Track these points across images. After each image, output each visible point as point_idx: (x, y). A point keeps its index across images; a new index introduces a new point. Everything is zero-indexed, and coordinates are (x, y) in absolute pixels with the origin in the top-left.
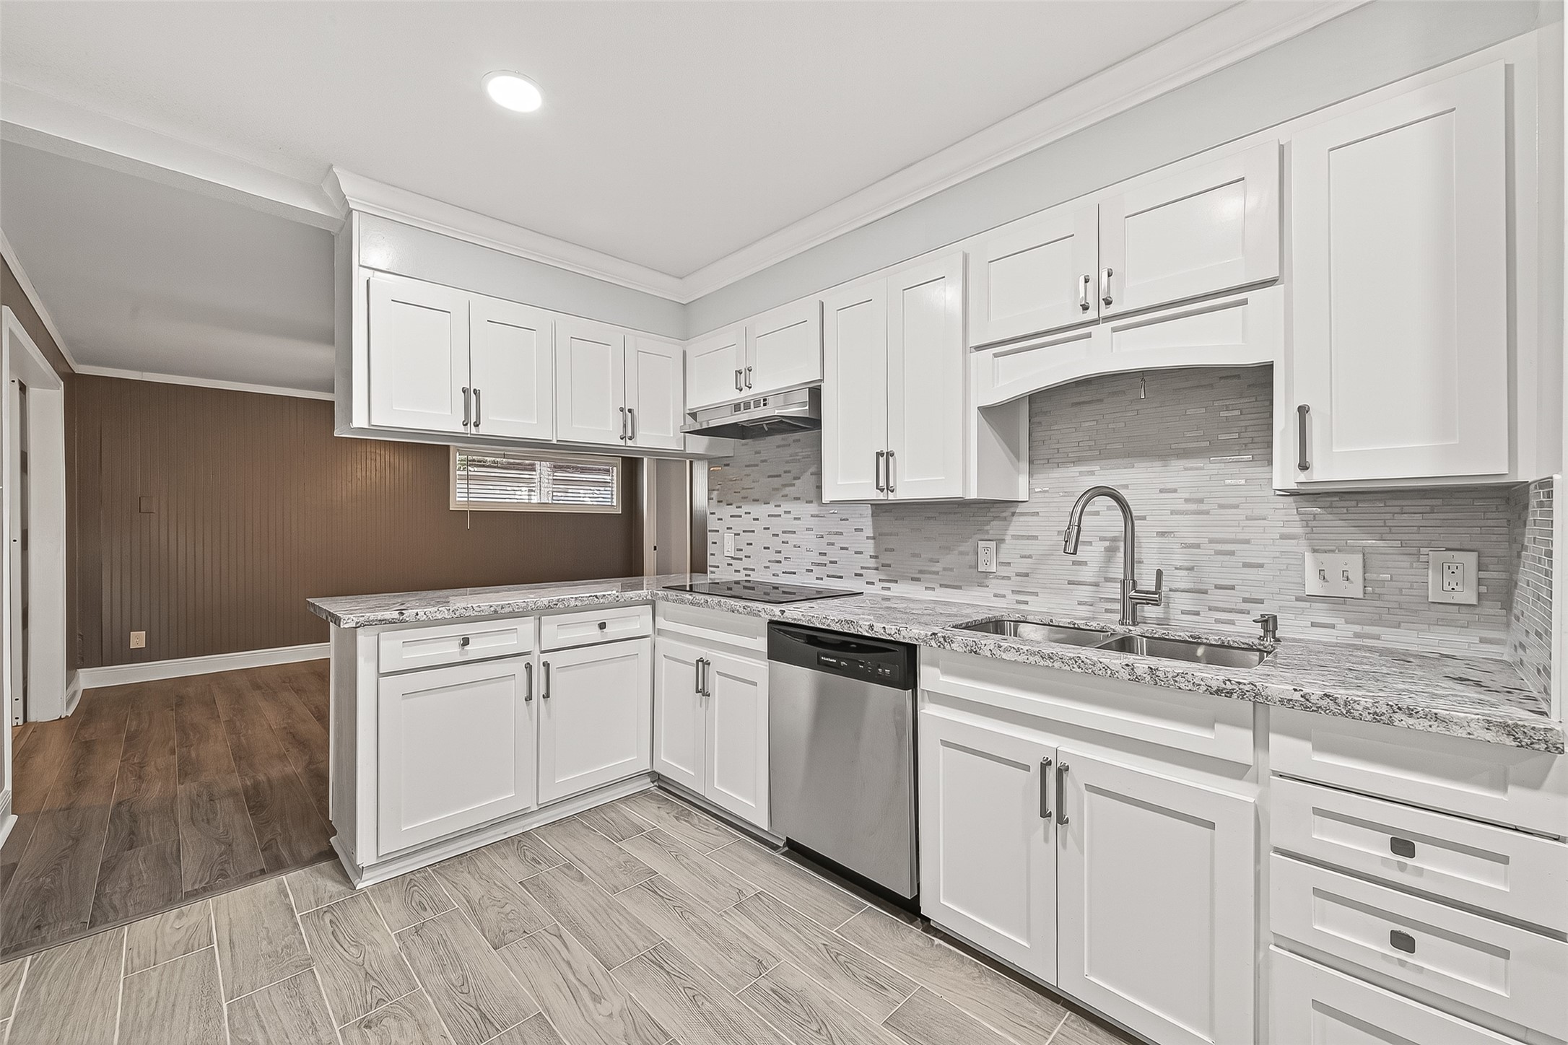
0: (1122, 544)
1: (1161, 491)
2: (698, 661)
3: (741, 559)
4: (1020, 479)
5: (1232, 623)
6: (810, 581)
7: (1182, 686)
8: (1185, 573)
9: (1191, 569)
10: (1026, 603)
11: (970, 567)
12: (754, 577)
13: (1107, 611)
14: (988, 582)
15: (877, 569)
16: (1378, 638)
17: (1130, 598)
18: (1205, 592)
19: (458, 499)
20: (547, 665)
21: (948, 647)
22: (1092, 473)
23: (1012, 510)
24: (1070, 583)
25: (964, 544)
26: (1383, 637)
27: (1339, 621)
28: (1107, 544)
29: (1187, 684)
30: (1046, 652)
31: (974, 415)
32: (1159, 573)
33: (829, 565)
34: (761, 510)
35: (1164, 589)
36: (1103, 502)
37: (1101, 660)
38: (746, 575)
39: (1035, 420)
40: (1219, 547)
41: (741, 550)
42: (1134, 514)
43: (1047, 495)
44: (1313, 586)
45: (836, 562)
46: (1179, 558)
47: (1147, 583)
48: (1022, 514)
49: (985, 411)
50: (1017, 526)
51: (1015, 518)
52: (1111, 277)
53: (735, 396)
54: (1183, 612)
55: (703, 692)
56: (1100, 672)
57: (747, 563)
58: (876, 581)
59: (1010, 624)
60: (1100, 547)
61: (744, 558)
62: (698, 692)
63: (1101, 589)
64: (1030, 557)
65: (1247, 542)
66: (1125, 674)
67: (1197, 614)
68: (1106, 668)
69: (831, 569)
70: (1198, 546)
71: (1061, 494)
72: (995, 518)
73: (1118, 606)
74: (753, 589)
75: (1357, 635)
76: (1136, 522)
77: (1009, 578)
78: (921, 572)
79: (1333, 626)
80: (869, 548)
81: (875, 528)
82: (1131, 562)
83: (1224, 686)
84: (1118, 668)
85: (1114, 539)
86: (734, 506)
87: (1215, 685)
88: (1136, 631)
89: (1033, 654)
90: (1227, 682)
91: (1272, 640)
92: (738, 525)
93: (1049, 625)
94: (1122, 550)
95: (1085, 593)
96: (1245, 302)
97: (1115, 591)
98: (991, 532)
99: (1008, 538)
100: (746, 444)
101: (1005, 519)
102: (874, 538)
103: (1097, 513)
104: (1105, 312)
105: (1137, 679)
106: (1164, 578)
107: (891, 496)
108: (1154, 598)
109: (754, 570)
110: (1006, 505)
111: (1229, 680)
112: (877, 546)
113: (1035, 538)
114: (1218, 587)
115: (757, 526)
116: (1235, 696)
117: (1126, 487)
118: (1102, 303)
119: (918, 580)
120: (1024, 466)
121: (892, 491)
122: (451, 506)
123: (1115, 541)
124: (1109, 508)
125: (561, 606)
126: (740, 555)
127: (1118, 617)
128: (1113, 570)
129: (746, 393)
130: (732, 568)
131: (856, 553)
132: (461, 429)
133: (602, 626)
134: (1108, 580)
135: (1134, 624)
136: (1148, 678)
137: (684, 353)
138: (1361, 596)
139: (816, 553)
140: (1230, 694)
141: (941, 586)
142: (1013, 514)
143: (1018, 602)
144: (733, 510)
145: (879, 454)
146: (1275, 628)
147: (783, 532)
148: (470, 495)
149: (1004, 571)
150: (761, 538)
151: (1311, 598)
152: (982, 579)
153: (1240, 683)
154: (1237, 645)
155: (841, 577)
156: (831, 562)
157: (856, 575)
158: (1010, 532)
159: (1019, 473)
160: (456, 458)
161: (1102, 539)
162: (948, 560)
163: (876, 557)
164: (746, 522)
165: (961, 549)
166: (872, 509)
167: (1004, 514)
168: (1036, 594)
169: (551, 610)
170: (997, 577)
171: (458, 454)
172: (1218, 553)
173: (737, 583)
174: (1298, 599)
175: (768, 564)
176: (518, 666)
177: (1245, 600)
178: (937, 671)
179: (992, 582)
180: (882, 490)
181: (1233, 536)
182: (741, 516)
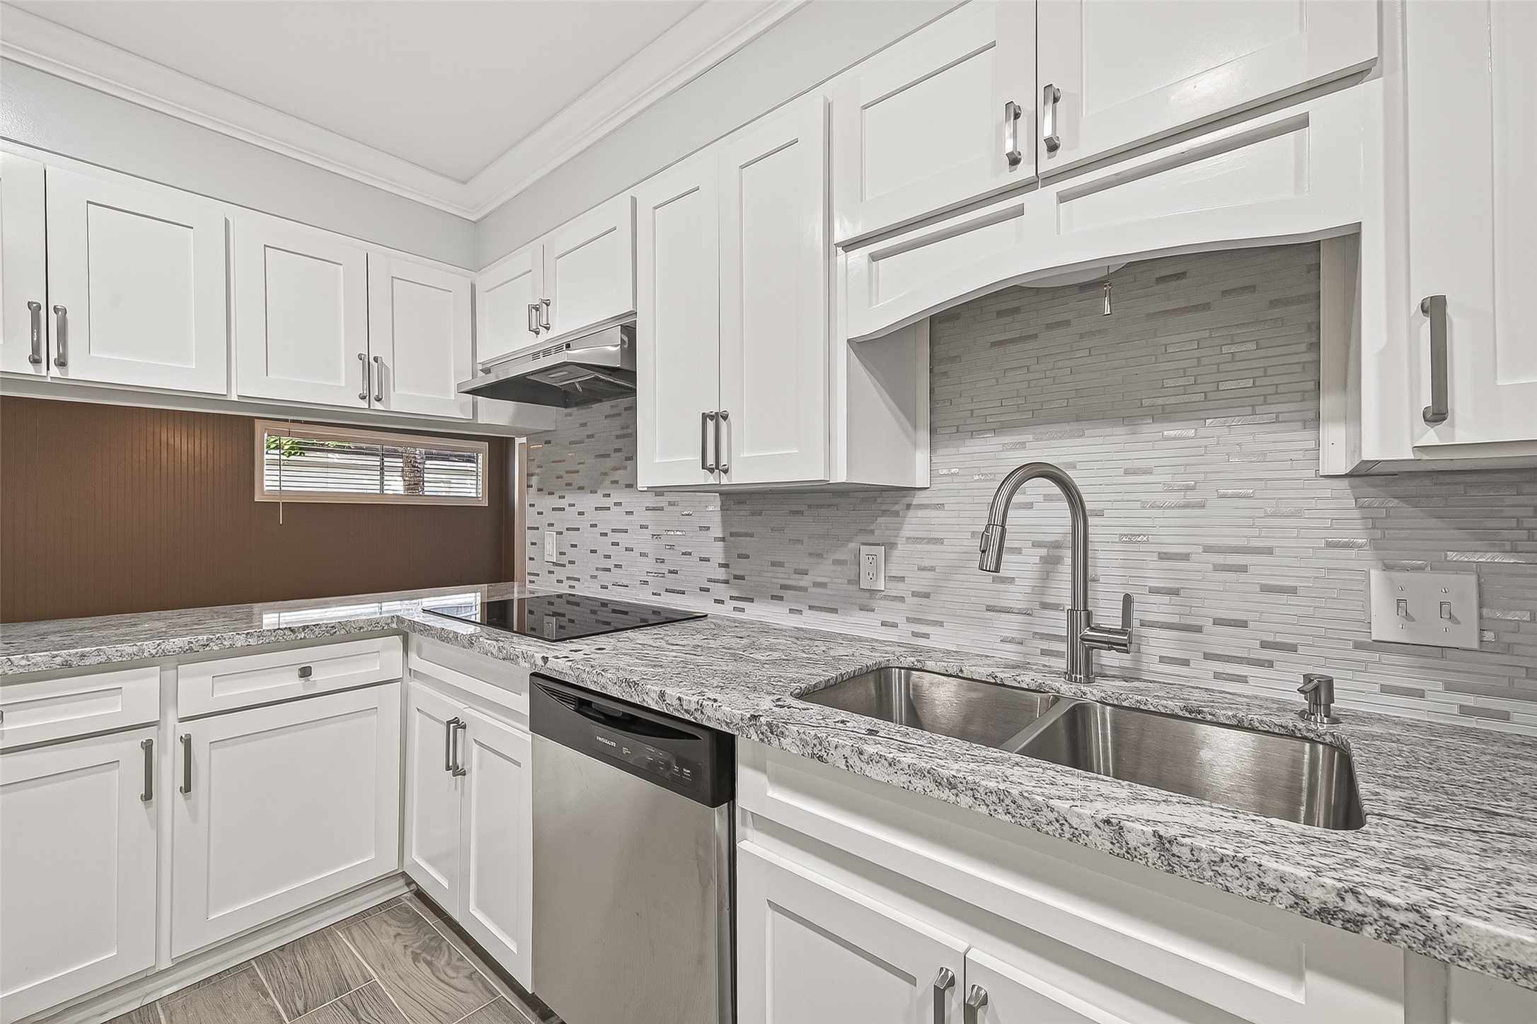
0: (1069, 553)
1: (1127, 472)
2: (449, 723)
3: (564, 566)
4: (917, 454)
5: (1243, 679)
6: (643, 597)
7: (1233, 885)
8: (1166, 599)
9: (1174, 592)
10: (926, 636)
11: (849, 582)
12: (581, 590)
13: (1044, 653)
14: (874, 604)
15: (726, 582)
16: (1505, 716)
17: (1083, 640)
18: (1198, 629)
19: (266, 488)
20: (187, 742)
21: (775, 742)
22: (1022, 445)
23: (907, 500)
24: (990, 609)
25: (840, 548)
26: (1516, 717)
27: (1434, 687)
28: (1044, 552)
29: (1243, 881)
30: (945, 773)
31: (842, 352)
32: (1128, 600)
33: (667, 575)
34: (587, 502)
35: (1136, 623)
36: (1041, 487)
37: (1051, 802)
38: (570, 587)
39: (938, 369)
40: (1220, 559)
41: (565, 554)
42: (1088, 506)
43: (956, 479)
44: (1385, 626)
45: (676, 572)
46: (1156, 575)
47: (1108, 615)
48: (922, 507)
49: (859, 346)
50: (913, 523)
51: (911, 513)
52: (1058, 104)
53: (530, 341)
54: (1163, 660)
55: (456, 770)
56: (1050, 829)
57: (570, 570)
58: (727, 599)
59: (900, 673)
60: (1033, 557)
61: (567, 565)
62: (448, 768)
63: (1037, 620)
64: (932, 569)
65: (1269, 551)
66: (1101, 840)
67: (1186, 663)
68: (1062, 821)
69: (670, 581)
70: (1185, 557)
71: (976, 478)
72: (884, 513)
73: (1063, 647)
74: (577, 604)
75: (1465, 711)
76: (1091, 520)
77: (902, 599)
78: (783, 587)
79: (1420, 694)
80: (717, 553)
81: (725, 523)
82: (1083, 580)
83: (1341, 904)
84: (1087, 825)
85: (1056, 545)
86: (556, 496)
87: (1316, 896)
88: (1092, 693)
89: (921, 773)
90: (1349, 897)
91: (1325, 720)
92: (562, 520)
93: (957, 676)
94: (1068, 561)
95: (1010, 625)
96: (1303, 122)
97: (1059, 623)
98: (876, 532)
99: (901, 543)
100: (570, 415)
101: (896, 514)
102: (723, 539)
103: (1029, 506)
104: (1048, 164)
105: (1130, 853)
106: (1136, 606)
107: (725, 480)
108: (1122, 641)
109: (578, 580)
110: (901, 493)
111: (1355, 893)
112: (727, 550)
113: (939, 541)
114: (1218, 622)
115: (583, 523)
116: (1369, 930)
117: (1073, 466)
118: (1043, 147)
119: (781, 598)
120: (924, 436)
121: (726, 471)
122: (255, 498)
123: (1057, 548)
124: (1048, 498)
125: (216, 648)
126: (564, 560)
127: (1062, 664)
128: (1053, 591)
129: (544, 336)
130: (554, 577)
131: (701, 559)
132: (30, 369)
133: (305, 672)
134: (1045, 606)
135: (1089, 680)
136: (1153, 855)
137: (473, 287)
138: (1475, 645)
139: (651, 560)
140: (1355, 923)
141: (811, 608)
142: (909, 506)
143: (915, 634)
144: (555, 501)
145: (705, 417)
146: (1331, 699)
147: (613, 531)
148: (283, 484)
149: (897, 589)
150: (588, 538)
151: (1381, 645)
152: (866, 600)
153: (1381, 904)
154: (1267, 728)
155: (683, 593)
156: (670, 572)
157: (701, 589)
158: (907, 532)
159: (915, 445)
160: (263, 436)
161: (1036, 545)
162: (823, 571)
163: (726, 566)
164: (570, 517)
165: (838, 556)
166: (721, 500)
167: (896, 508)
168: (941, 624)
169: (190, 655)
170: (886, 597)
171: (266, 435)
172: (1218, 568)
173: (560, 596)
174: (1358, 646)
175: (596, 573)
176: (129, 748)
177: (1265, 645)
178: (763, 778)
179: (879, 604)
180: (712, 471)
181: (1242, 542)
182: (563, 509)
